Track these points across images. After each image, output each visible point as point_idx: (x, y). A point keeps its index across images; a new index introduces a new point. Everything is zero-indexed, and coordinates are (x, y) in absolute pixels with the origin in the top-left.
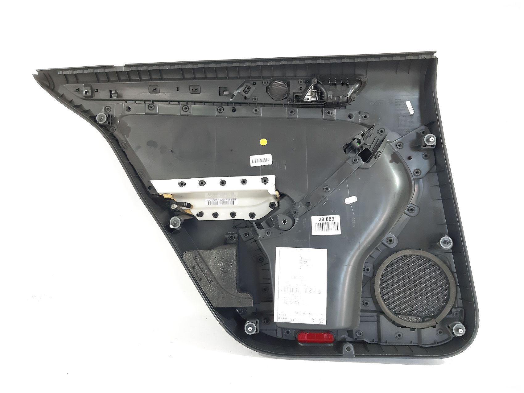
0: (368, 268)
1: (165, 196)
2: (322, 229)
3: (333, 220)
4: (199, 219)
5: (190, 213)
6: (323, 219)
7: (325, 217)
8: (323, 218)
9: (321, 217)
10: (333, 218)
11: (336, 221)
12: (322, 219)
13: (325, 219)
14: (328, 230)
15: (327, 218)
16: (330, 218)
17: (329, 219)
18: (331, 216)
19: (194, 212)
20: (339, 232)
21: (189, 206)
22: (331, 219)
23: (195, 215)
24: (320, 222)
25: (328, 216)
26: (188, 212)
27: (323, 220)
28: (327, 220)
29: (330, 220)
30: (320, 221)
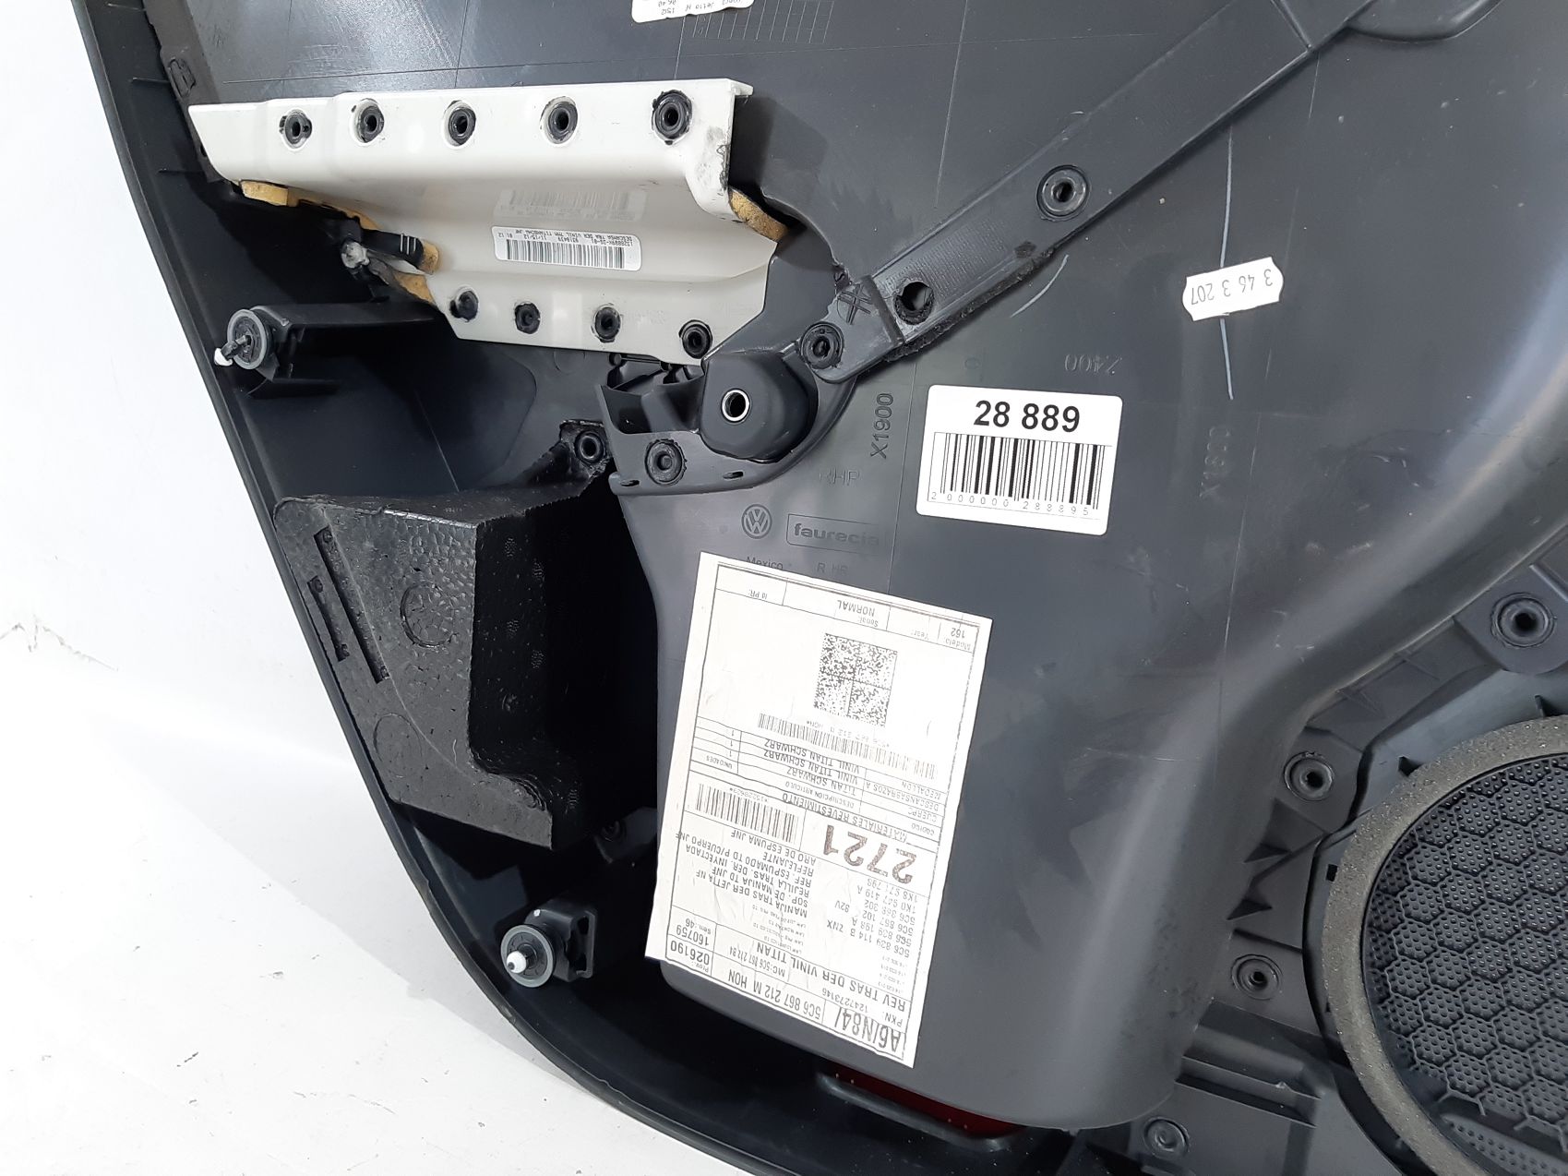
0: (1315, 767)
1: (250, 192)
2: (982, 483)
3: (1070, 425)
4: (461, 328)
5: (422, 296)
6: (1003, 410)
7: (1018, 399)
8: (1002, 408)
9: (994, 395)
10: (1071, 414)
11: (1084, 435)
12: (993, 412)
13: (1016, 414)
14: (1026, 493)
15: (1031, 410)
16: (1051, 412)
17: (1040, 416)
18: (1062, 400)
19: (441, 293)
20: (1093, 520)
21: (417, 255)
22: (1060, 417)
23: (445, 308)
24: (981, 430)
25: (1042, 398)
26: (412, 290)
27: (1001, 419)
28: (1030, 421)
29: (1050, 423)
30: (979, 422)
